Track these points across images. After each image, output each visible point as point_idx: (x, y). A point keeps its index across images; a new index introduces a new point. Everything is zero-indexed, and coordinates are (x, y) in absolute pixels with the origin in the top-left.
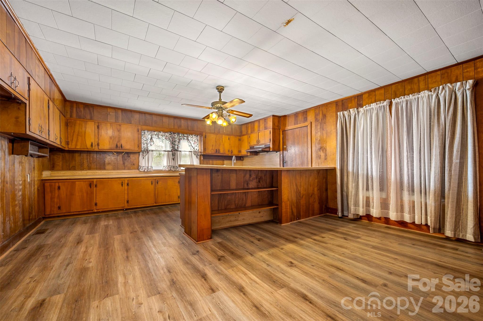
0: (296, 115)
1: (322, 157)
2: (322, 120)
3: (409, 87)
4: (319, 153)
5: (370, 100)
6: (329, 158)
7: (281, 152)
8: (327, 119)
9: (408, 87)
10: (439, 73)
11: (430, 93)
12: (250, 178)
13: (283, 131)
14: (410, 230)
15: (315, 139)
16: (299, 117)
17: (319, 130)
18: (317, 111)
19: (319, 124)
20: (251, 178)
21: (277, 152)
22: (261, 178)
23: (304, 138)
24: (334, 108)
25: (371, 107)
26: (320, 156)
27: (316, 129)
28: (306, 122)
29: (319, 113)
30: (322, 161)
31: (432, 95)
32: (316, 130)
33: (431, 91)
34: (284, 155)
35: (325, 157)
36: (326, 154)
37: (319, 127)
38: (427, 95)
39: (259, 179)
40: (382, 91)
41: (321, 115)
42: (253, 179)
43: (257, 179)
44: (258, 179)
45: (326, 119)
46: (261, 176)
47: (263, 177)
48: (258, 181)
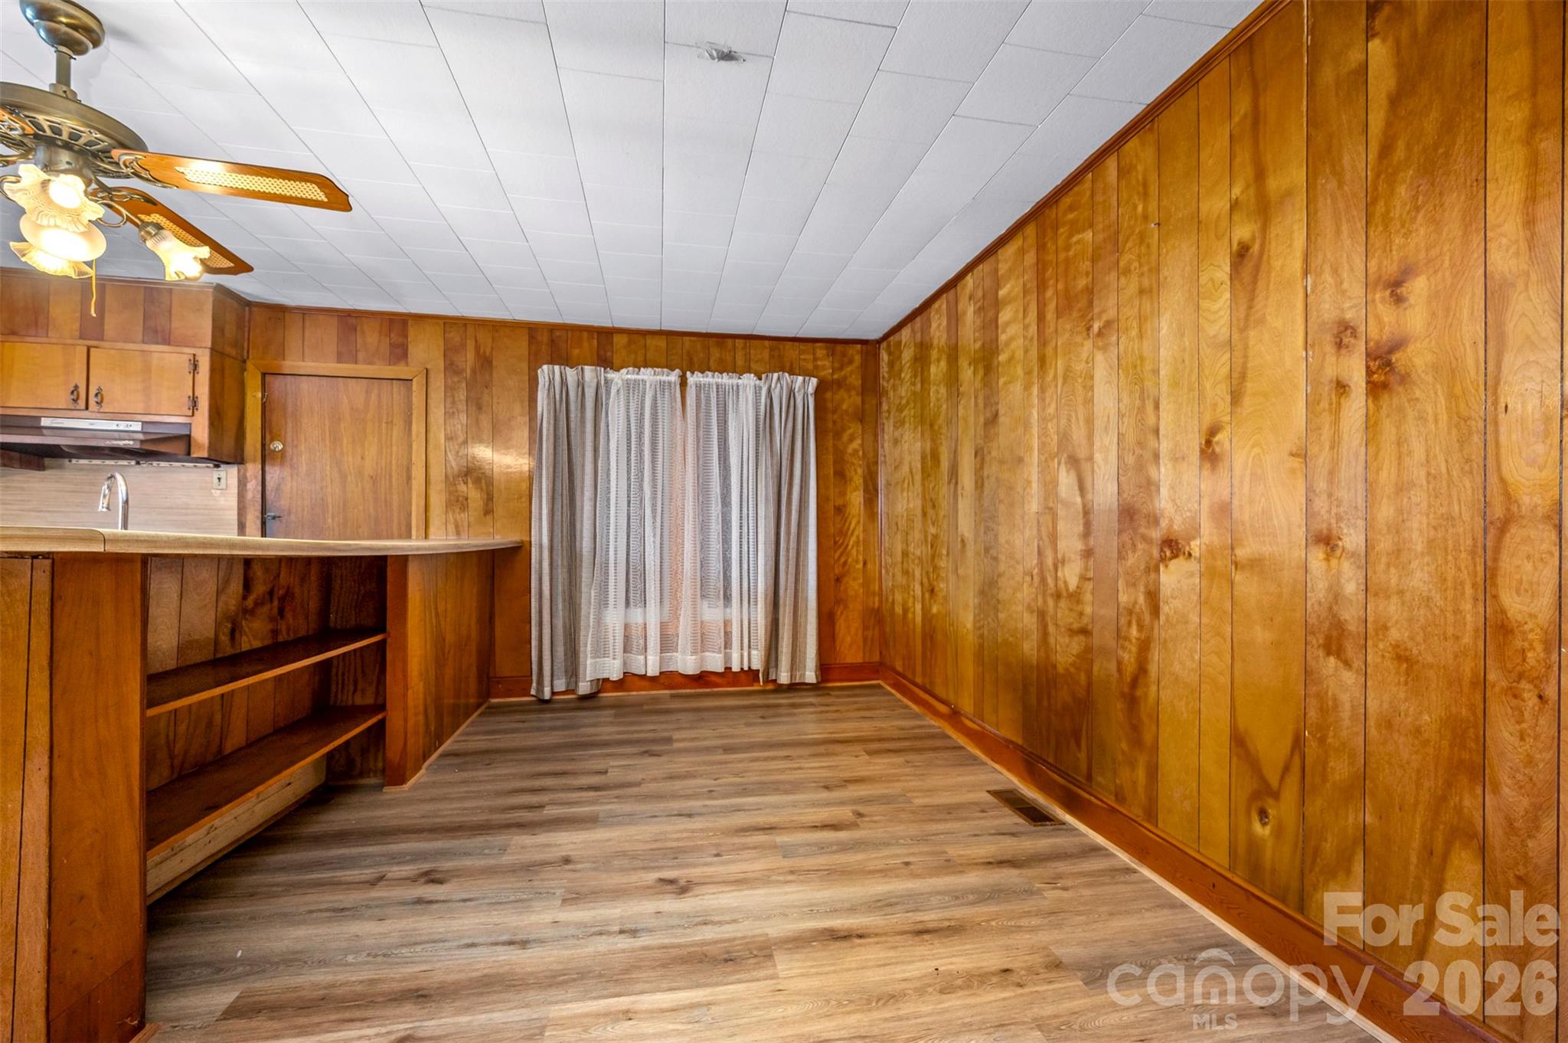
0: (349, 320)
1: (471, 504)
2: (474, 372)
3: (718, 355)
4: (462, 488)
5: (633, 356)
6: (499, 510)
7: (253, 469)
8: (495, 375)
9: (716, 353)
10: (767, 343)
11: (758, 382)
12: (245, 598)
13: (264, 375)
14: (716, 690)
15: (442, 436)
16: (363, 332)
17: (462, 407)
18: (455, 336)
19: (464, 385)
20: (250, 602)
21: (217, 466)
22: (288, 595)
23: (390, 423)
24: (522, 346)
25: (639, 377)
26: (467, 499)
27: (449, 400)
28: (403, 363)
29: (463, 346)
30: (472, 519)
31: (760, 388)
32: (448, 406)
33: (760, 379)
34: (270, 485)
35: (487, 504)
36: (488, 494)
37: (462, 395)
38: (752, 384)
39: (282, 599)
40: (662, 343)
41: (470, 355)
42: (258, 604)
43: (271, 602)
44: (276, 603)
45: (491, 375)
46: (288, 587)
47: (297, 590)
48: (275, 611)
